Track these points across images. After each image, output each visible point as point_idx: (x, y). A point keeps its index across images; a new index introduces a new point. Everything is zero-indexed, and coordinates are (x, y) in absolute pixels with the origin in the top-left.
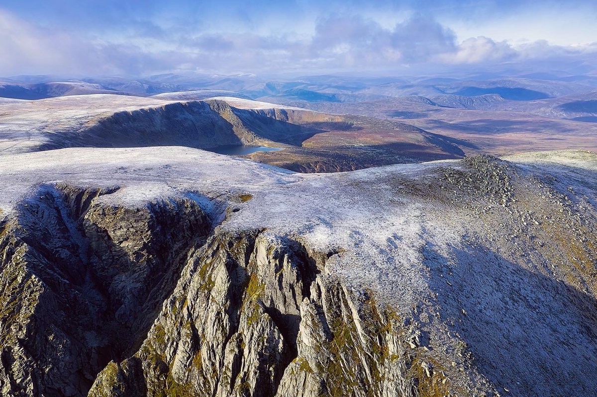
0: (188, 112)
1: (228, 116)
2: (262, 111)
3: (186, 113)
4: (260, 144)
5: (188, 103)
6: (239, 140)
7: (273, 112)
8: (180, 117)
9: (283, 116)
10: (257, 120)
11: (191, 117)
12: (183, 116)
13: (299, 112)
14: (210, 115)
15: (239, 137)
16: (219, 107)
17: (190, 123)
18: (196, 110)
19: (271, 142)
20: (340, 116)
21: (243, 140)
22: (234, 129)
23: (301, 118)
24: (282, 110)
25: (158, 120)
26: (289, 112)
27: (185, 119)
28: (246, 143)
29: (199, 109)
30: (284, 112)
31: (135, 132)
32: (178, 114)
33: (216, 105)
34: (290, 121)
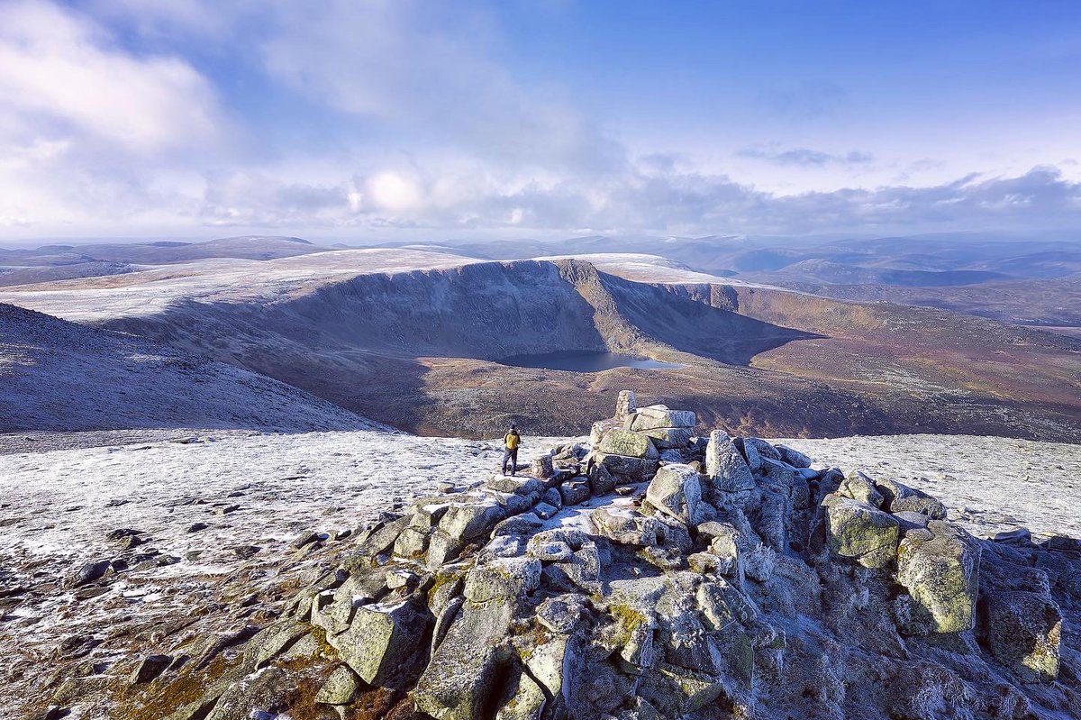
0: (511, 280)
1: (589, 291)
2: (682, 288)
3: (507, 282)
4: (643, 353)
5: (514, 263)
6: (601, 341)
7: (706, 290)
8: (491, 288)
9: (726, 301)
10: (668, 306)
11: (514, 290)
12: (500, 288)
13: (764, 292)
14: (557, 288)
15: (604, 335)
16: (576, 273)
17: (509, 301)
18: (528, 277)
19: (668, 351)
20: (864, 306)
21: (610, 344)
22: (597, 317)
23: (766, 305)
24: (725, 287)
25: (441, 291)
26: (741, 294)
27: (500, 293)
28: (614, 350)
29: (536, 275)
30: (730, 293)
31: (388, 313)
32: (489, 283)
33: (571, 271)
34: (741, 312)
